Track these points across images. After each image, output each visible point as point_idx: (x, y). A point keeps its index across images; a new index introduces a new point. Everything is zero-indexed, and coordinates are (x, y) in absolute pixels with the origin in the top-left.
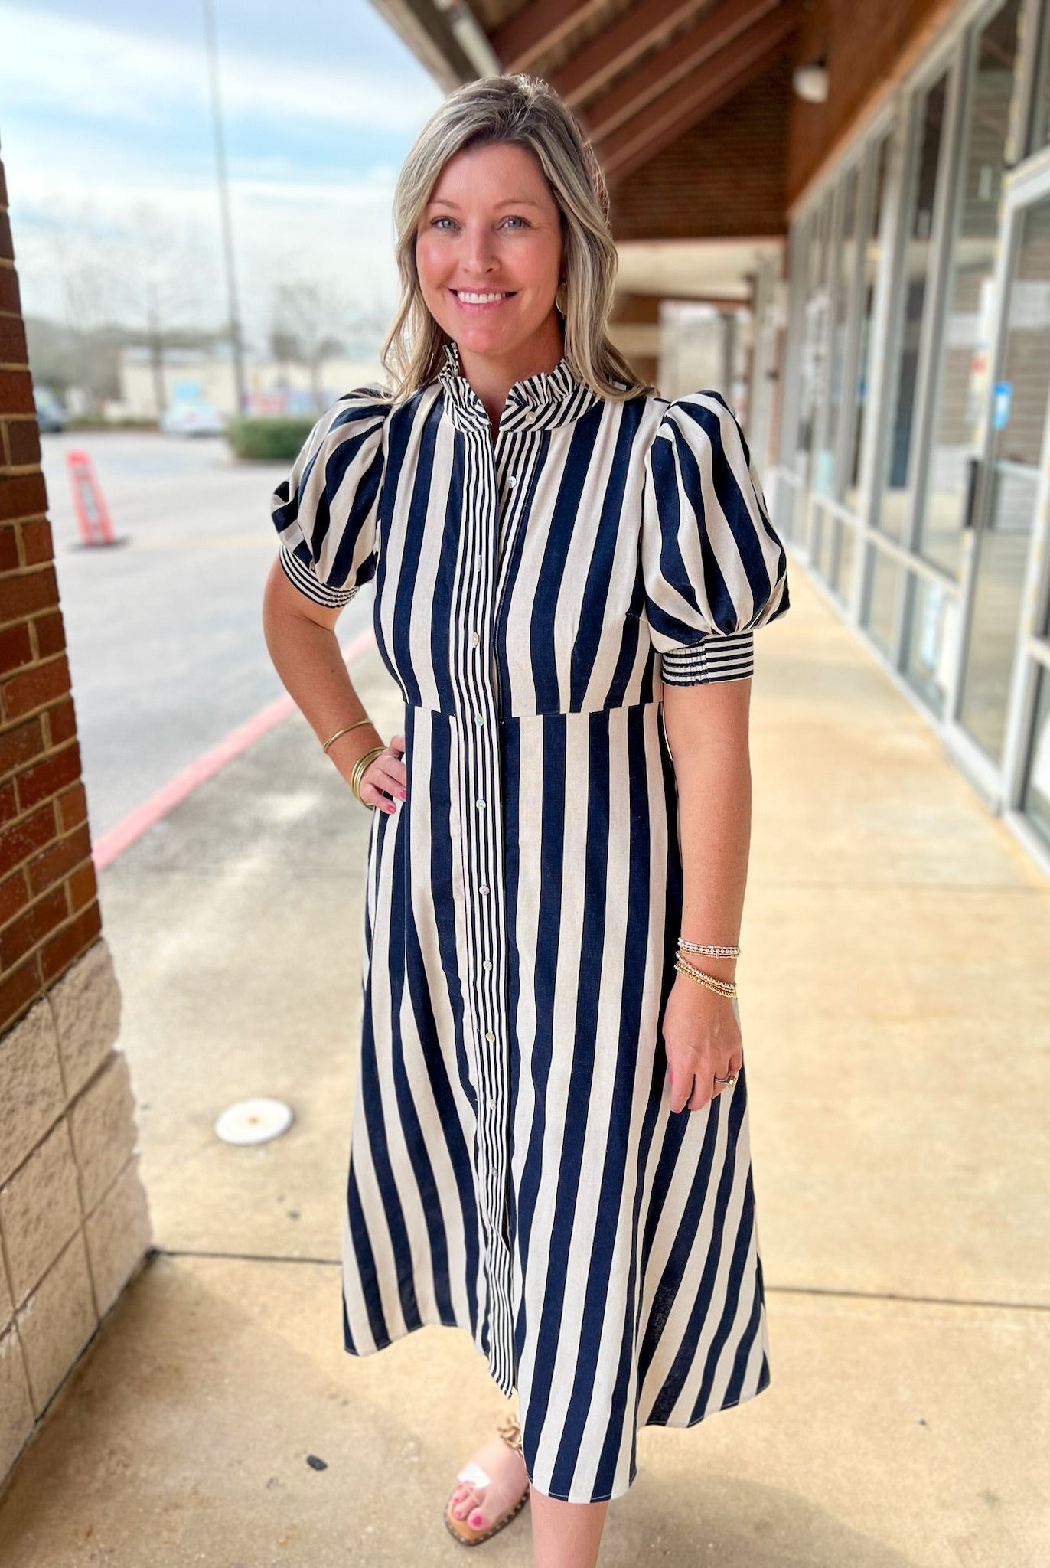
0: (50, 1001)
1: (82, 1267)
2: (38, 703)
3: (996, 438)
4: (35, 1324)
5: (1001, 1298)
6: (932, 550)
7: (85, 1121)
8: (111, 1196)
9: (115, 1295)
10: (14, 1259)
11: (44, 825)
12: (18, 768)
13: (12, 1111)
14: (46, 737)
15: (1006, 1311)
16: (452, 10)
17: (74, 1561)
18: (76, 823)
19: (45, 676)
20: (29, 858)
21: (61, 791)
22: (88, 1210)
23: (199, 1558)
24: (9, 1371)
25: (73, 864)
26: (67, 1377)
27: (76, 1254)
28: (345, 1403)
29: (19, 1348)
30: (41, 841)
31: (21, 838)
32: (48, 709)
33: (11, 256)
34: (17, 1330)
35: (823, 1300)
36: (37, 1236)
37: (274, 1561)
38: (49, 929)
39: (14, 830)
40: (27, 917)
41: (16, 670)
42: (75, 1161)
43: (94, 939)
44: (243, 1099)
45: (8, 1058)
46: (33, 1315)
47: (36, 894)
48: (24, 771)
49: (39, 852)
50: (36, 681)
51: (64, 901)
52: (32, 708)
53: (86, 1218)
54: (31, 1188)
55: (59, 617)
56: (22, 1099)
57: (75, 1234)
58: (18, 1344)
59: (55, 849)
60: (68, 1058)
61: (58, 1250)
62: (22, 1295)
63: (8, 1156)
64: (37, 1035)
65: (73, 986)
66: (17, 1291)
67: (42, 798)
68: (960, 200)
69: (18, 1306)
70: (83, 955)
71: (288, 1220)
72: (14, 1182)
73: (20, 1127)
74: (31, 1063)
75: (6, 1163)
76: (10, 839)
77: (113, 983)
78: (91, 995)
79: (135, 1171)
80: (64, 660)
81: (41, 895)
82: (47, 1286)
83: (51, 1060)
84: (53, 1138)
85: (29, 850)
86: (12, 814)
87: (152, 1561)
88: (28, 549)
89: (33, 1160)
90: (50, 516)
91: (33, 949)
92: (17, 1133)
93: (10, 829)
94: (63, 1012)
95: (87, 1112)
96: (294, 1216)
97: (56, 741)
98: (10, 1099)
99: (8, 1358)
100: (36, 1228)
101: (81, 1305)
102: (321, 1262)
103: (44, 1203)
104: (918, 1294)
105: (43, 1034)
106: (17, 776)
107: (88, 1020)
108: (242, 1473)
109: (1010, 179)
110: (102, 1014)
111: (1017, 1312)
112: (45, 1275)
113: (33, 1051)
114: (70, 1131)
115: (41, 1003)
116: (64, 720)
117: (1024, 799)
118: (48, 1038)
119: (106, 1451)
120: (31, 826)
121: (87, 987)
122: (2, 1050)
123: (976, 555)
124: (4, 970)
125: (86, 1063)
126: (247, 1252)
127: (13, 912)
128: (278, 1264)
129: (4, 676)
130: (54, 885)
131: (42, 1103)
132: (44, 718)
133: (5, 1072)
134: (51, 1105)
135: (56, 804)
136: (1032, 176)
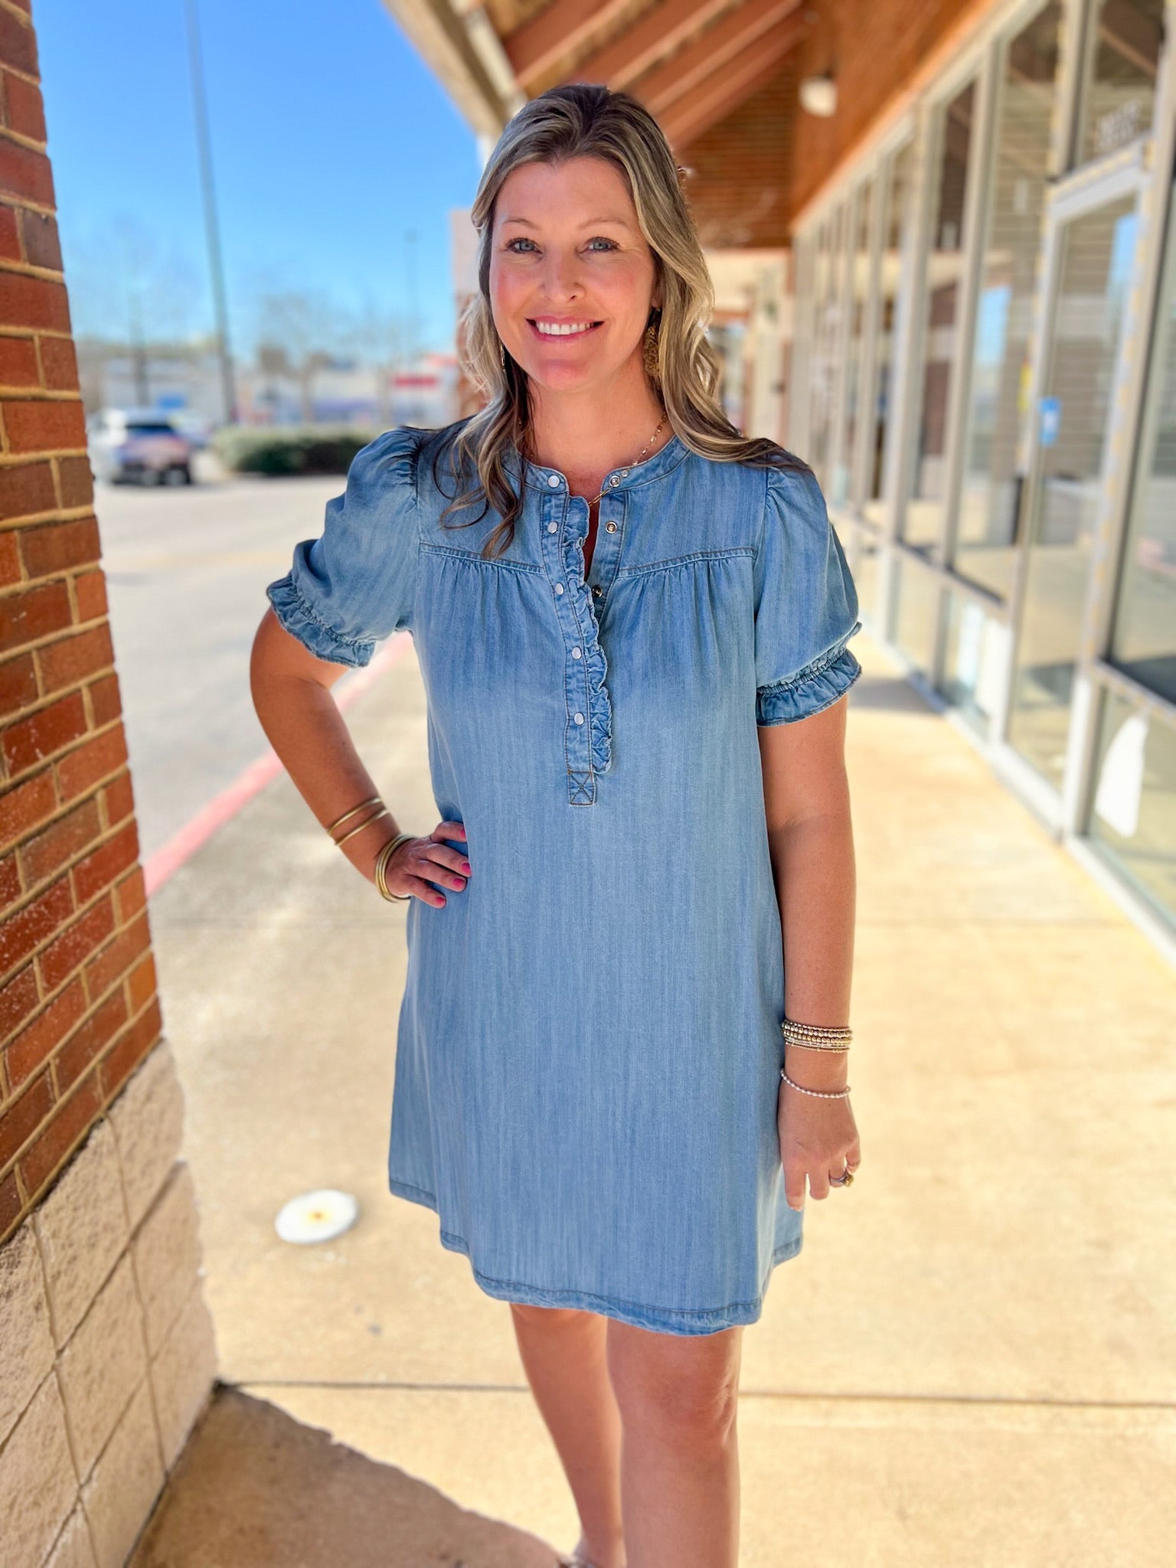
0: (111, 1122)
1: (148, 1420)
2: (95, 779)
3: (1044, 454)
4: (101, 1497)
6: (966, 566)
7: (150, 1252)
8: (177, 1330)
9: (182, 1442)
10: (78, 1427)
11: (102, 920)
12: (74, 858)
13: (74, 1258)
14: (103, 818)
18: (136, 910)
19: (101, 748)
20: (86, 960)
21: (119, 877)
22: (153, 1351)
25: (132, 959)
26: (136, 1546)
27: (142, 1405)
29: (85, 1529)
30: (100, 938)
31: (79, 938)
32: (105, 786)
33: (59, 266)
34: (83, 1509)
35: (974, 1409)
36: (101, 1396)
38: (108, 1038)
39: (71, 930)
40: (85, 1029)
41: (70, 745)
42: (139, 1300)
43: (155, 1040)
44: (306, 1191)
45: (68, 1197)
46: (99, 1486)
47: (94, 999)
49: (96, 951)
50: (92, 755)
51: (123, 1004)
52: (86, 786)
53: (152, 1359)
54: (94, 1342)
55: (114, 678)
56: (84, 1242)
57: (141, 1382)
58: (85, 1524)
59: (114, 944)
60: (131, 1183)
61: (122, 1406)
62: (85, 1468)
63: (71, 1311)
64: (100, 1164)
65: (135, 1098)
66: (81, 1464)
67: (99, 888)
68: (991, 213)
69: (82, 1481)
70: (144, 1061)
71: (369, 1336)
72: (76, 1340)
73: (83, 1275)
74: (92, 1198)
75: (68, 1321)
76: (67, 941)
77: (176, 1088)
78: (154, 1106)
79: (200, 1295)
80: (120, 728)
82: (112, 1450)
83: (113, 1190)
84: (117, 1279)
85: (87, 949)
86: (69, 911)
88: (81, 604)
89: (96, 1308)
90: (103, 563)
91: (92, 1064)
92: (79, 1283)
93: (67, 930)
94: (124, 1131)
95: (152, 1241)
96: (376, 1330)
97: (113, 820)
98: (71, 1245)
99: (74, 1542)
100: (100, 1386)
101: (147, 1462)
102: (411, 1387)
104: (1073, 1397)
105: (105, 1162)
106: (73, 866)
107: (151, 1135)
109: (1053, 192)
110: (166, 1126)
112: (110, 1438)
113: (95, 1184)
114: (134, 1267)
115: (102, 1126)
116: (121, 798)
117: (1087, 826)
118: (111, 1164)
120: (89, 923)
121: (149, 1098)
122: (62, 1189)
123: (1023, 571)
124: (61, 1094)
125: (150, 1185)
126: (327, 1378)
127: (70, 1024)
128: (364, 1392)
129: (57, 753)
130: (113, 987)
131: (105, 1242)
132: (100, 797)
133: (66, 1214)
134: (114, 1242)
135: (114, 893)
136: (1078, 190)
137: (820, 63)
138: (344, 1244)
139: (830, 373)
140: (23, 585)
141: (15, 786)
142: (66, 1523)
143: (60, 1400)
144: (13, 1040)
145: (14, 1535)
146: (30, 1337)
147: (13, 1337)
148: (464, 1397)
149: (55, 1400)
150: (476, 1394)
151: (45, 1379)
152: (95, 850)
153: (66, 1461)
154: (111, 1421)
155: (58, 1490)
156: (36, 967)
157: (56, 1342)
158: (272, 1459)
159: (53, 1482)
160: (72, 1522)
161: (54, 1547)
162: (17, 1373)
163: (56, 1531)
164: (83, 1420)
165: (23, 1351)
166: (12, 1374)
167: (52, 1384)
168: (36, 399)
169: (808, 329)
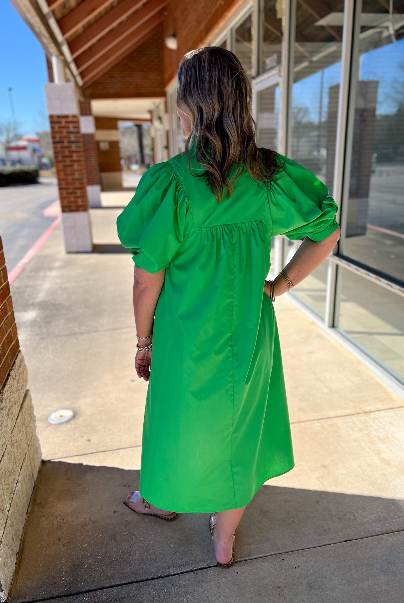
0: (14, 370)
1: (29, 464)
4: (22, 481)
5: (312, 418)
7: (25, 413)
8: (32, 439)
9: (37, 475)
11: (5, 310)
13: (12, 406)
14: (3, 279)
15: (315, 422)
17: (57, 548)
18: (11, 310)
20: (4, 321)
21: (7, 298)
22: (29, 444)
23: (100, 536)
24: (19, 496)
25: (12, 324)
27: (27, 458)
28: (129, 486)
29: (21, 488)
30: (6, 316)
31: (2, 314)
32: (2, 270)
34: (19, 482)
36: (19, 450)
37: (124, 531)
38: (10, 346)
40: (5, 341)
42: (24, 426)
43: (19, 351)
44: (55, 411)
45: (9, 388)
46: (22, 478)
47: (6, 333)
49: (5, 319)
51: (12, 336)
53: (29, 446)
54: (17, 433)
56: (13, 402)
57: (27, 452)
59: (8, 318)
60: (19, 390)
61: (24, 456)
63: (13, 421)
64: (13, 381)
65: (17, 366)
66: (18, 468)
67: (4, 300)
69: (18, 474)
70: (17, 355)
71: (87, 442)
72: (14, 431)
73: (14, 412)
74: (13, 390)
75: (12, 424)
77: (25, 365)
78: (21, 369)
79: (35, 431)
80: (3, 253)
81: (7, 334)
82: (23, 468)
83: (16, 390)
84: (20, 416)
85: (3, 318)
87: (84, 541)
89: (16, 424)
91: (8, 352)
92: (13, 413)
94: (17, 374)
95: (25, 409)
96: (89, 441)
97: (5, 281)
98: (11, 402)
99: (19, 491)
100: (19, 448)
101: (30, 477)
102: (104, 451)
103: (20, 439)
105: (15, 381)
107: (22, 378)
108: (103, 512)
109: (254, 82)
110: (24, 376)
111: (318, 421)
112: (22, 465)
113: (13, 386)
114: (22, 416)
115: (12, 370)
116: (5, 274)
119: (55, 517)
120: (3, 309)
122: (7, 385)
124: (3, 358)
125: (23, 392)
126: (77, 454)
127: (3, 339)
128: (89, 455)
130: (9, 330)
131: (17, 404)
132: (2, 272)
133: (8, 392)
134: (18, 406)
135: (7, 302)
136: (261, 81)
137: (171, 31)
138: (72, 422)
142: (17, 484)
143: (12, 447)
145: (7, 482)
146: (8, 423)
147: (4, 421)
148: (121, 451)
149: (12, 446)
150: (124, 450)
151: (9, 440)
153: (15, 466)
154: (23, 460)
155: (14, 472)
157: (11, 430)
158: (66, 474)
159: (12, 471)
160: (18, 484)
161: (15, 488)
162: (6, 432)
163: (15, 485)
164: (17, 456)
165: (7, 425)
166: (5, 432)
167: (10, 442)
169: (175, 126)
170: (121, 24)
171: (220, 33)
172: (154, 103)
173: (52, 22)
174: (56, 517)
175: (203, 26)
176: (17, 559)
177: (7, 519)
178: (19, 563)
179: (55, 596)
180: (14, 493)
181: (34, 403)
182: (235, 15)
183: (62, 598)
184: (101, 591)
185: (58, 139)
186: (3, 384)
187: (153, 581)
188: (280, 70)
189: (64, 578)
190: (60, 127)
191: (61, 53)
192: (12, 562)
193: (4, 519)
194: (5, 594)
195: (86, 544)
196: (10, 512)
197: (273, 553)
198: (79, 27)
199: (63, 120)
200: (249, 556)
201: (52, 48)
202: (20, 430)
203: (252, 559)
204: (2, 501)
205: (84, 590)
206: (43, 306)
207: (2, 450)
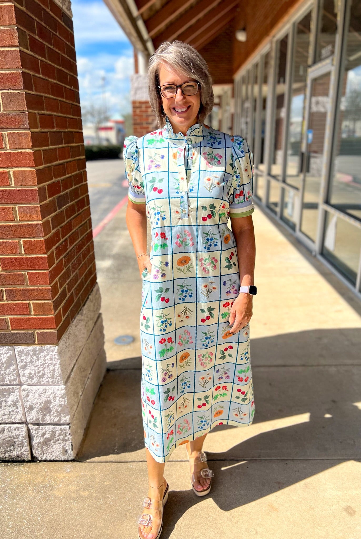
0: (92, 295)
1: (98, 368)
2: (87, 217)
3: (309, 146)
4: (92, 379)
5: (331, 364)
6: (289, 180)
7: (97, 329)
8: (101, 351)
9: (103, 378)
11: (89, 250)
12: (85, 234)
13: (88, 321)
15: (333, 367)
16: (137, 17)
18: (93, 250)
19: (88, 211)
21: (91, 241)
25: (93, 261)
27: (97, 364)
30: (89, 254)
31: (86, 252)
32: (88, 220)
33: (79, 103)
36: (91, 356)
38: (90, 277)
39: (85, 250)
42: (96, 339)
43: (96, 282)
46: (92, 376)
47: (89, 267)
48: (85, 236)
49: (88, 257)
51: (91, 271)
53: (99, 354)
54: (91, 343)
57: (96, 359)
58: (90, 382)
59: (90, 256)
60: (94, 311)
65: (94, 292)
67: (88, 242)
68: (293, 75)
70: (95, 286)
73: (90, 326)
75: (88, 334)
77: (100, 294)
78: (97, 296)
80: (89, 207)
84: (93, 331)
86: (85, 246)
88: (84, 178)
90: (87, 169)
94: (93, 299)
95: (98, 327)
97: (90, 228)
98: (88, 318)
99: (89, 385)
101: (98, 378)
104: (310, 365)
105: (91, 304)
107: (97, 303)
109: (310, 70)
110: (99, 302)
111: (335, 366)
113: (90, 307)
114: (95, 331)
115: (90, 296)
116: (90, 224)
117: (322, 251)
120: (87, 249)
121: (96, 294)
123: (304, 181)
124: (85, 285)
125: (97, 314)
127: (86, 271)
129: (82, 210)
132: (88, 222)
134: (93, 322)
135: (90, 245)
136: (316, 69)
137: (242, 24)
138: (132, 345)
139: (247, 123)
140: (77, 172)
141: (78, 215)
144: (79, 270)
152: (87, 234)
156: (81, 255)
163: (87, 380)
168: (78, 132)
169: (239, 110)
170: (198, 21)
171: (284, 26)
172: (223, 90)
173: (140, 24)
174: (114, 409)
175: (269, 21)
176: (84, 433)
177: (79, 401)
178: (86, 435)
179: (108, 461)
180: (85, 385)
181: (104, 324)
182: (298, 11)
183: (114, 463)
184: (142, 463)
185: (138, 121)
186: (83, 304)
187: (181, 463)
188: (333, 60)
189: (116, 450)
190: (140, 111)
191: (146, 49)
192: (81, 432)
193: (77, 400)
194: (74, 453)
195: (134, 431)
196: (82, 397)
197: (279, 458)
198: (162, 26)
199: (144, 106)
200: (259, 457)
201: (139, 46)
202: (93, 341)
203: (261, 460)
204: (77, 387)
205: (130, 460)
206: (116, 257)
207: (80, 350)
